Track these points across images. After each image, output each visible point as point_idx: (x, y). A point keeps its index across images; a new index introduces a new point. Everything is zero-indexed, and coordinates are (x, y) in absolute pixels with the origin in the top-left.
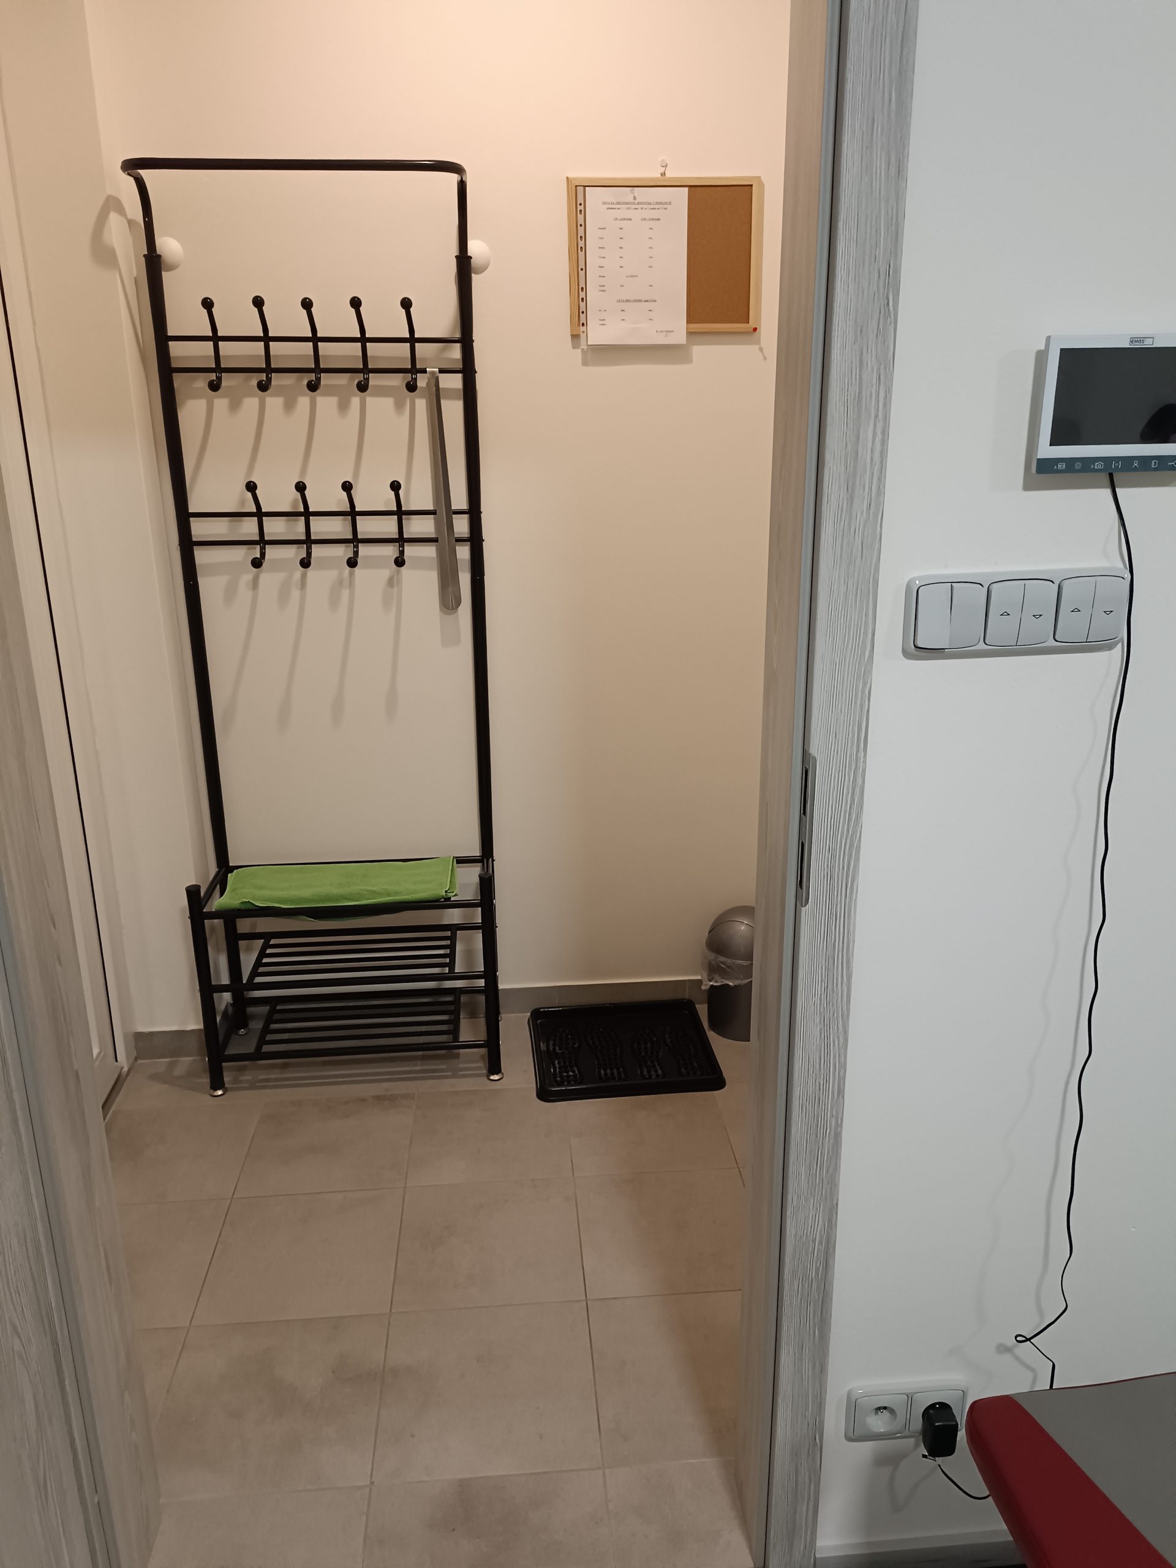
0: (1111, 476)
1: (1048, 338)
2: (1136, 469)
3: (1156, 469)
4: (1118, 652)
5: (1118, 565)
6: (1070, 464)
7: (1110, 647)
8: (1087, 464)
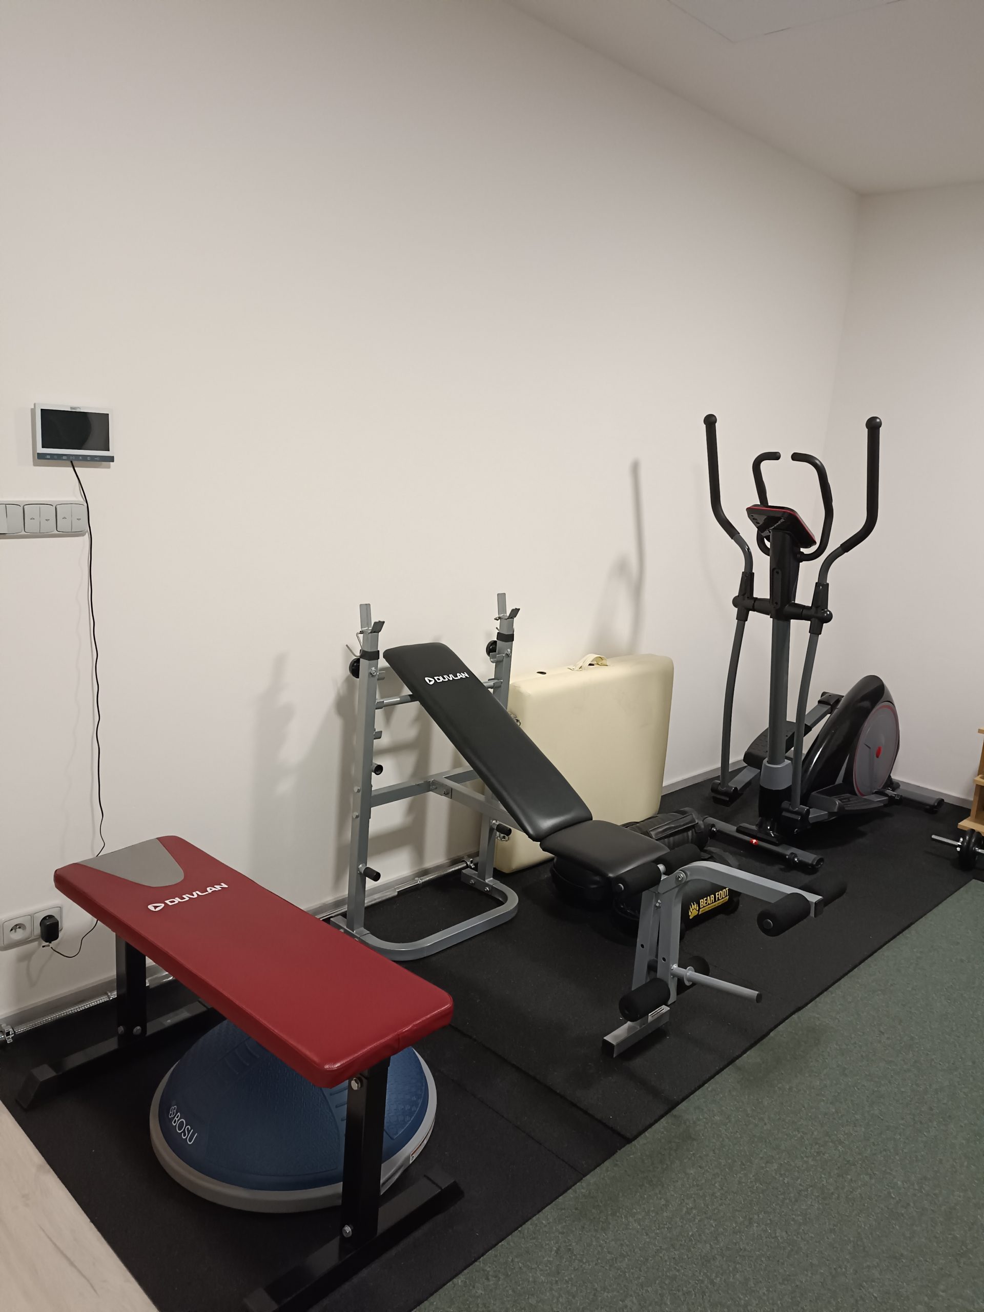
0: (72, 462)
1: (35, 404)
2: (81, 460)
3: (89, 461)
4: (87, 536)
5: (81, 500)
6: (53, 457)
7: (83, 535)
8: (59, 457)
